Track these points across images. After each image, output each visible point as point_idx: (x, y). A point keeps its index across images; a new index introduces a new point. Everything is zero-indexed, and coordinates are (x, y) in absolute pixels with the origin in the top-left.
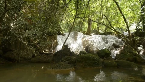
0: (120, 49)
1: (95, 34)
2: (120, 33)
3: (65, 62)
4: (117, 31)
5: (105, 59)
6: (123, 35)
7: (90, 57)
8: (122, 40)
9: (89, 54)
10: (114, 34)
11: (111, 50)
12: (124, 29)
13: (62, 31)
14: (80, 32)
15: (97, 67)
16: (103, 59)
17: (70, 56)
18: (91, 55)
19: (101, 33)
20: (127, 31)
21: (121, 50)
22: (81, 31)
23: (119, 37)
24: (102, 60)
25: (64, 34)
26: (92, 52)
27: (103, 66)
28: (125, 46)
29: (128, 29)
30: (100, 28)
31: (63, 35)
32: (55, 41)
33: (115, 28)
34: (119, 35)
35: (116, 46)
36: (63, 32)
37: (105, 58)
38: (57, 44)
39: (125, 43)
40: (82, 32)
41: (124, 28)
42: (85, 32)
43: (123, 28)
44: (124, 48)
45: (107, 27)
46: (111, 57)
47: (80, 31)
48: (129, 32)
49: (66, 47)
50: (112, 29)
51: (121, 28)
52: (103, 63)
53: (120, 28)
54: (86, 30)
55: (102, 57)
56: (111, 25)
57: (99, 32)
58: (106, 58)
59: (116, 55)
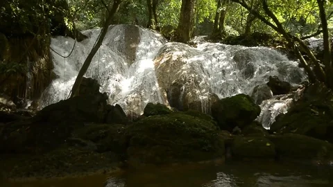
0: (289, 97)
1: (206, 39)
2: (296, 39)
3: (84, 145)
4: (288, 30)
5: (236, 133)
6: (305, 48)
7: (183, 126)
8: (302, 64)
9: (181, 115)
10: (274, 44)
11: (259, 102)
12: (312, 26)
13: (71, 19)
14: (148, 26)
15: (208, 162)
16: (231, 132)
17: (104, 121)
18: (189, 117)
19: (231, 37)
20: (319, 32)
21: (293, 101)
22: (154, 26)
23: (291, 52)
24: (226, 135)
25: (83, 32)
26: (192, 108)
27: (229, 155)
28: (307, 87)
29: (324, 25)
30: (227, 16)
31: (78, 36)
32: (43, 60)
33: (280, 19)
34: (290, 45)
35: (277, 87)
36: (79, 25)
37: (237, 128)
38: (49, 76)
39: (311, 78)
40: (158, 29)
41: (311, 19)
42: (169, 28)
43: (308, 22)
44: (304, 92)
45: (254, 15)
46: (260, 125)
47: (150, 23)
48: (326, 36)
49: (88, 88)
50: (271, 21)
51: (302, 21)
52: (228, 144)
53: (298, 20)
54: (175, 20)
55: (229, 125)
56: (265, 7)
57: (224, 33)
58: (242, 128)
59: (277, 118)
